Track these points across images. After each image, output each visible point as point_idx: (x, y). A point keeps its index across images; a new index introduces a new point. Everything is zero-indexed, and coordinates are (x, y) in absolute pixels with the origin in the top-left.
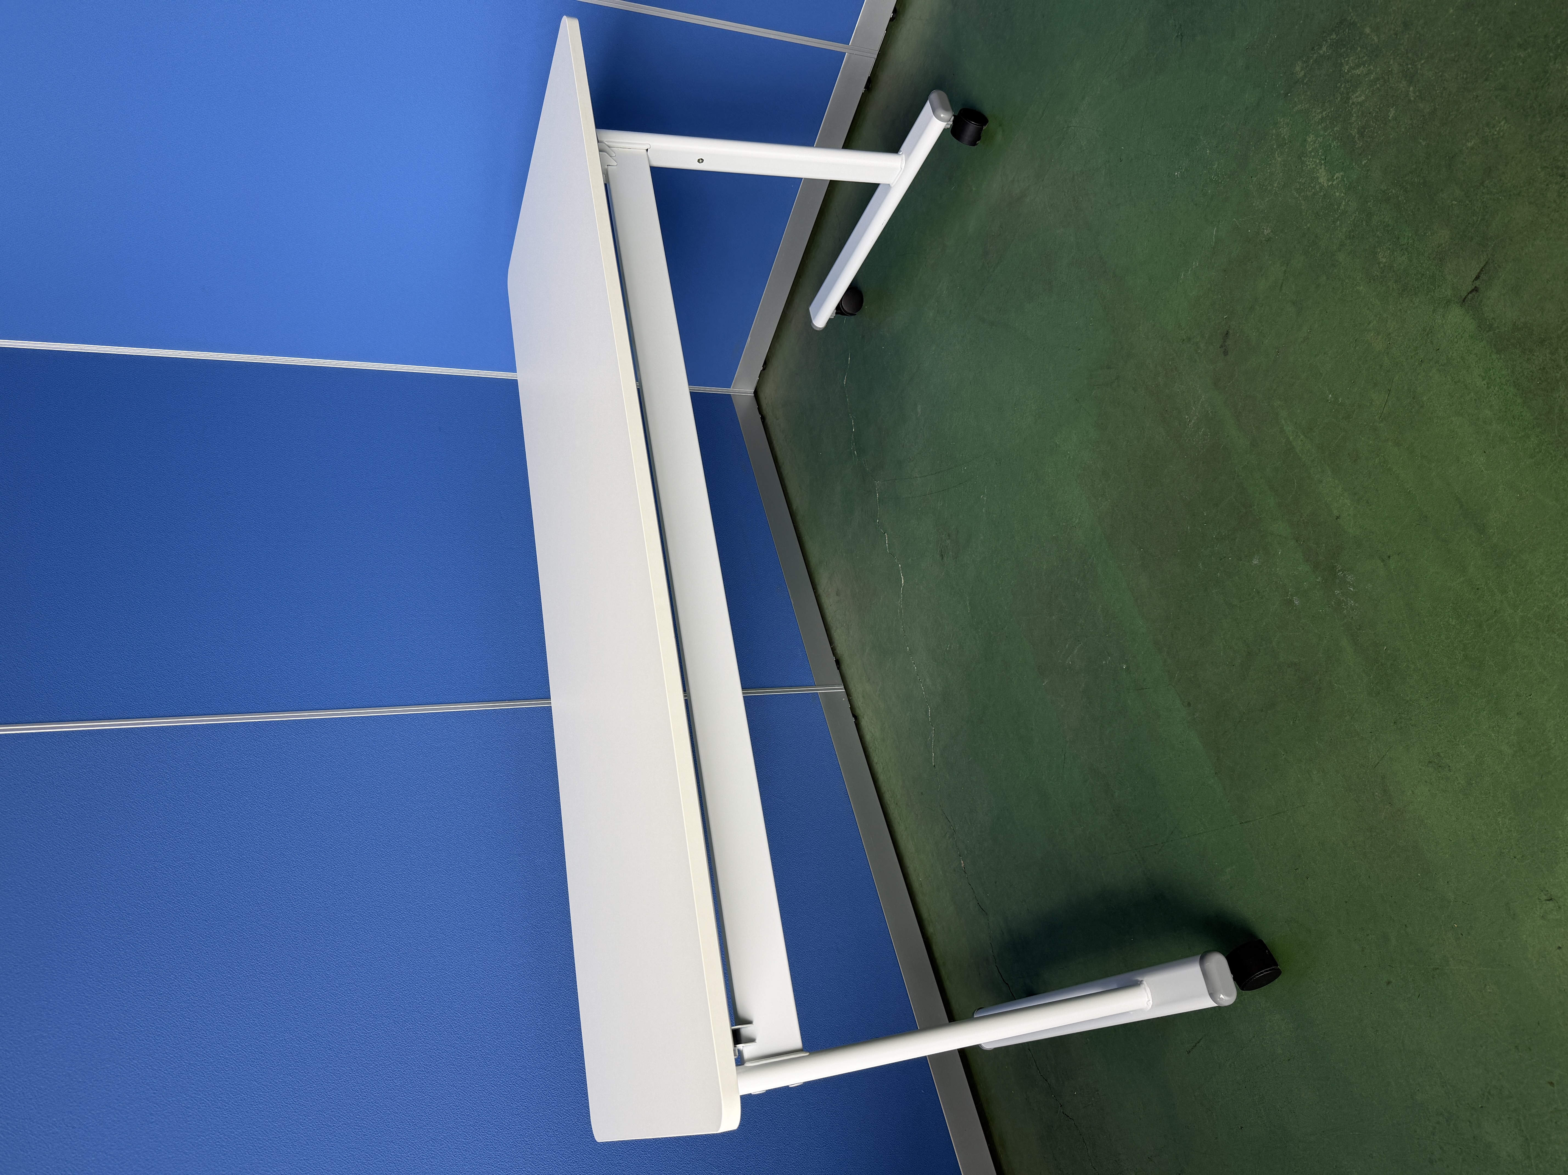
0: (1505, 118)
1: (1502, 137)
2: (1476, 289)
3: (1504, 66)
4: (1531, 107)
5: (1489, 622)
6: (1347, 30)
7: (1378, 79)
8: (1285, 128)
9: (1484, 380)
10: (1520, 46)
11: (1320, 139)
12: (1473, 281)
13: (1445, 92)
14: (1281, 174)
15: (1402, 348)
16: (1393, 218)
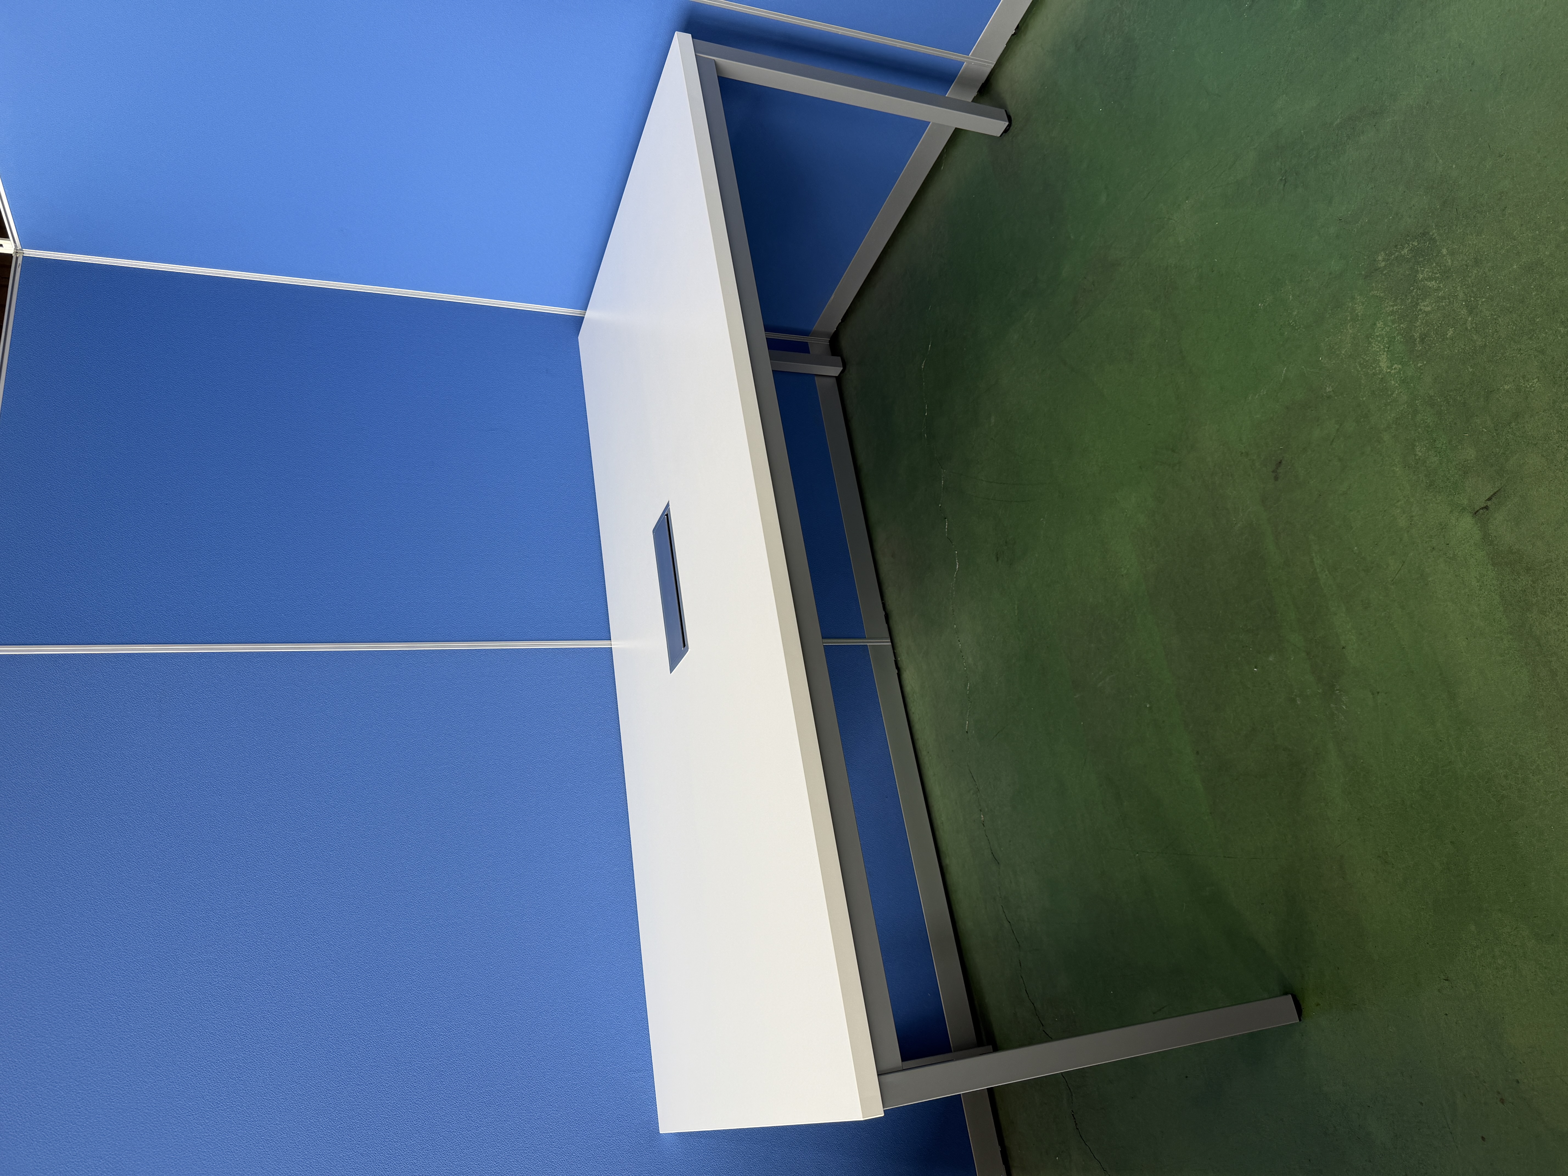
0: (1538, 377)
1: (1532, 392)
2: (1486, 508)
3: (1546, 333)
5: (1444, 768)
6: (1428, 243)
7: (1444, 298)
8: (1360, 306)
9: (1478, 582)
10: (1562, 322)
11: (1388, 329)
12: (1486, 500)
13: (1496, 333)
14: (1350, 345)
15: (1420, 532)
16: (1434, 422)
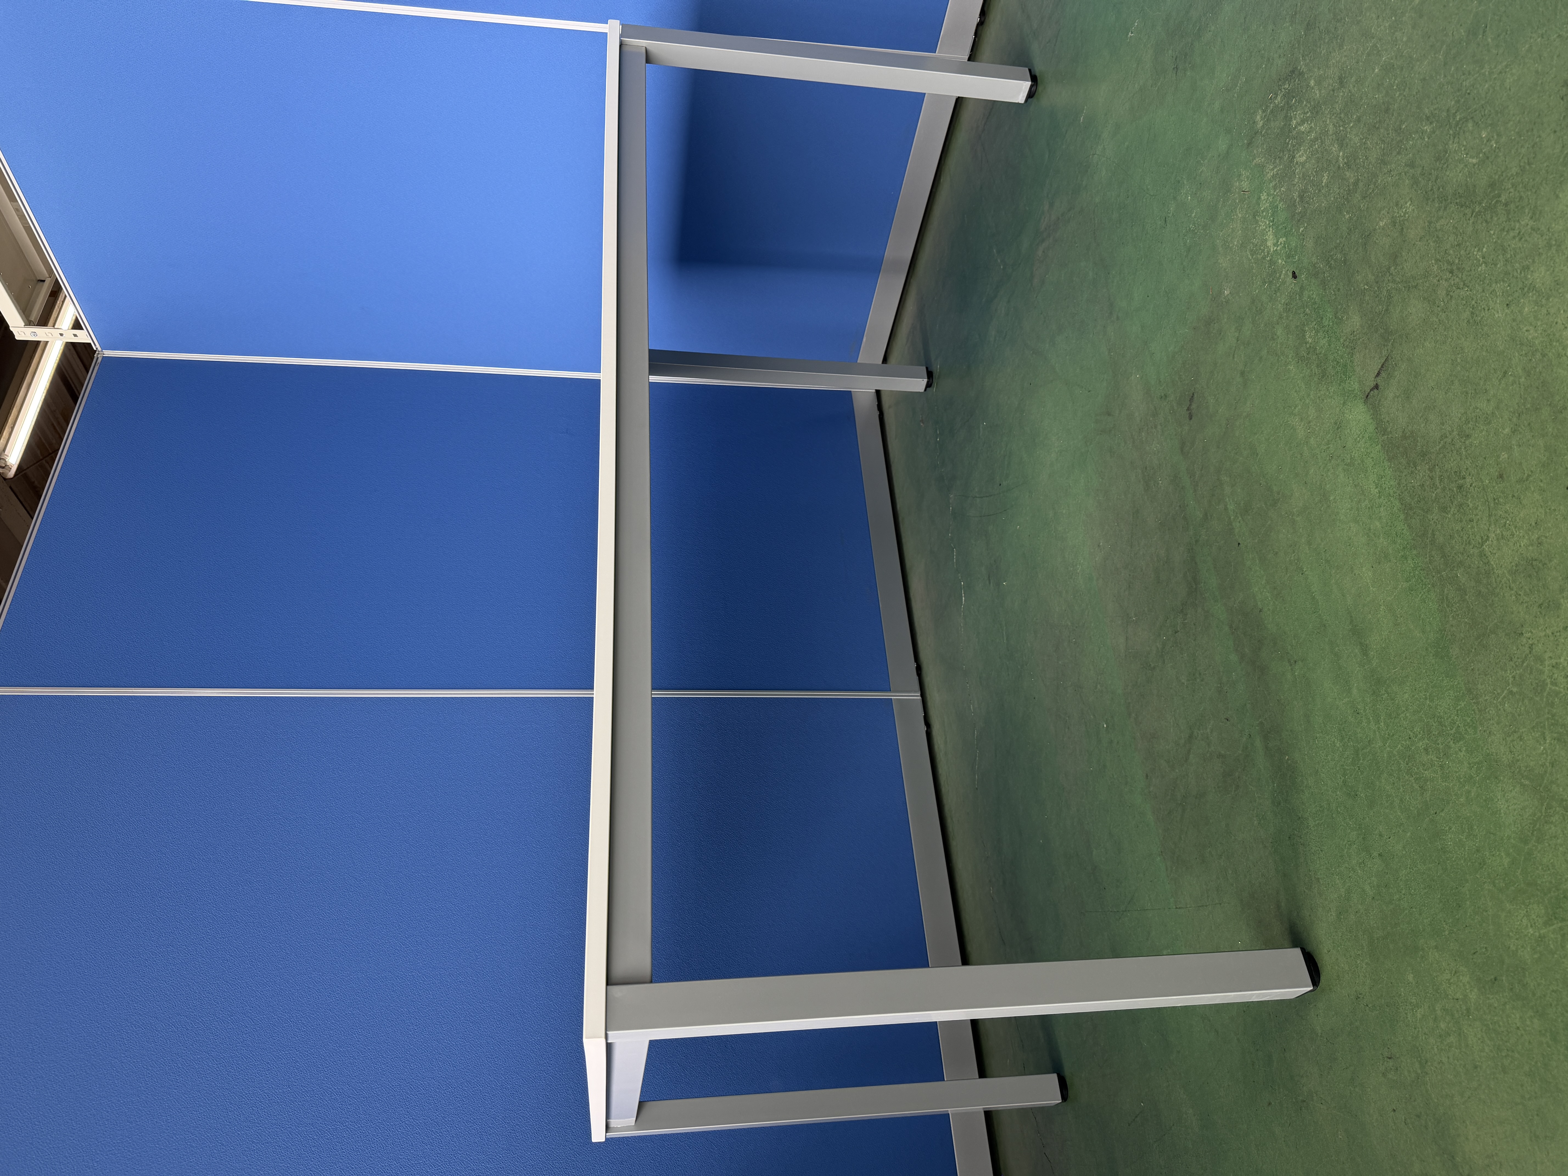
0: (1411, 199)
1: (1407, 220)
2: (1377, 387)
3: (1413, 139)
4: (1431, 190)
5: (1365, 751)
6: (1297, 80)
7: (1316, 139)
8: (1246, 182)
9: (1377, 488)
10: (1428, 118)
11: (1271, 199)
12: (1375, 378)
13: (1366, 161)
14: (1240, 232)
15: (1318, 440)
16: (1319, 295)
